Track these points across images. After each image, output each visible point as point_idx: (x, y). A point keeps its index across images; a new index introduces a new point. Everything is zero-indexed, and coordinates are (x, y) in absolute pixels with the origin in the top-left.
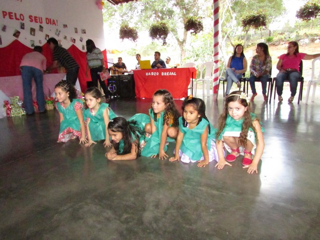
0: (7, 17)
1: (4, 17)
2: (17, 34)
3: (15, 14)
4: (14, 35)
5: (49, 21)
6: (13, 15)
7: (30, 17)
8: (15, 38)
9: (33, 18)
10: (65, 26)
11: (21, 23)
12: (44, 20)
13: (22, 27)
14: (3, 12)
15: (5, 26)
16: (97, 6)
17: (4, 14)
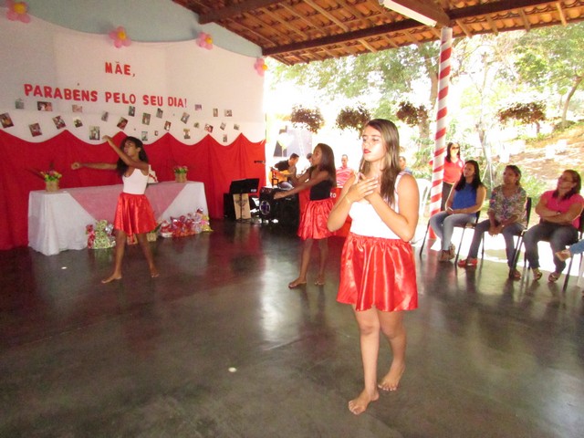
0: (112, 100)
1: (107, 101)
2: (123, 124)
3: (123, 95)
4: (118, 125)
5: (174, 102)
6: (120, 96)
7: (145, 97)
8: (119, 130)
9: (149, 99)
10: (198, 107)
11: (130, 107)
12: (165, 101)
13: (132, 113)
14: (107, 93)
15: (107, 113)
16: (256, 71)
17: (108, 96)
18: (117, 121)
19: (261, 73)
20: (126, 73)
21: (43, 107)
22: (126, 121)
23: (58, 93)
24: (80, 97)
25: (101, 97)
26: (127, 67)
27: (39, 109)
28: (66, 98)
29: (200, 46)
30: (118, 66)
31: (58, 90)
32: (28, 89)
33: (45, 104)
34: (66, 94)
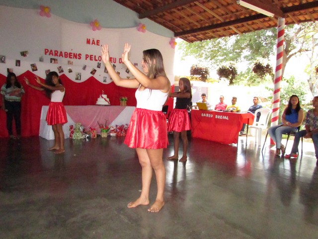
0: (89, 58)
1: (86, 59)
2: (94, 72)
3: (95, 56)
4: (91, 73)
6: (93, 57)
8: (91, 75)
11: (98, 63)
12: (118, 61)
13: (99, 66)
14: (86, 55)
15: (85, 66)
16: (170, 46)
17: (87, 56)
18: (91, 70)
19: (173, 47)
20: (97, 45)
21: (53, 62)
22: (95, 71)
23: (61, 54)
24: (72, 57)
25: (83, 57)
26: (98, 41)
27: (51, 62)
28: (65, 57)
29: (139, 30)
30: (93, 41)
31: (61, 52)
32: (46, 51)
33: (54, 60)
34: (65, 55)
